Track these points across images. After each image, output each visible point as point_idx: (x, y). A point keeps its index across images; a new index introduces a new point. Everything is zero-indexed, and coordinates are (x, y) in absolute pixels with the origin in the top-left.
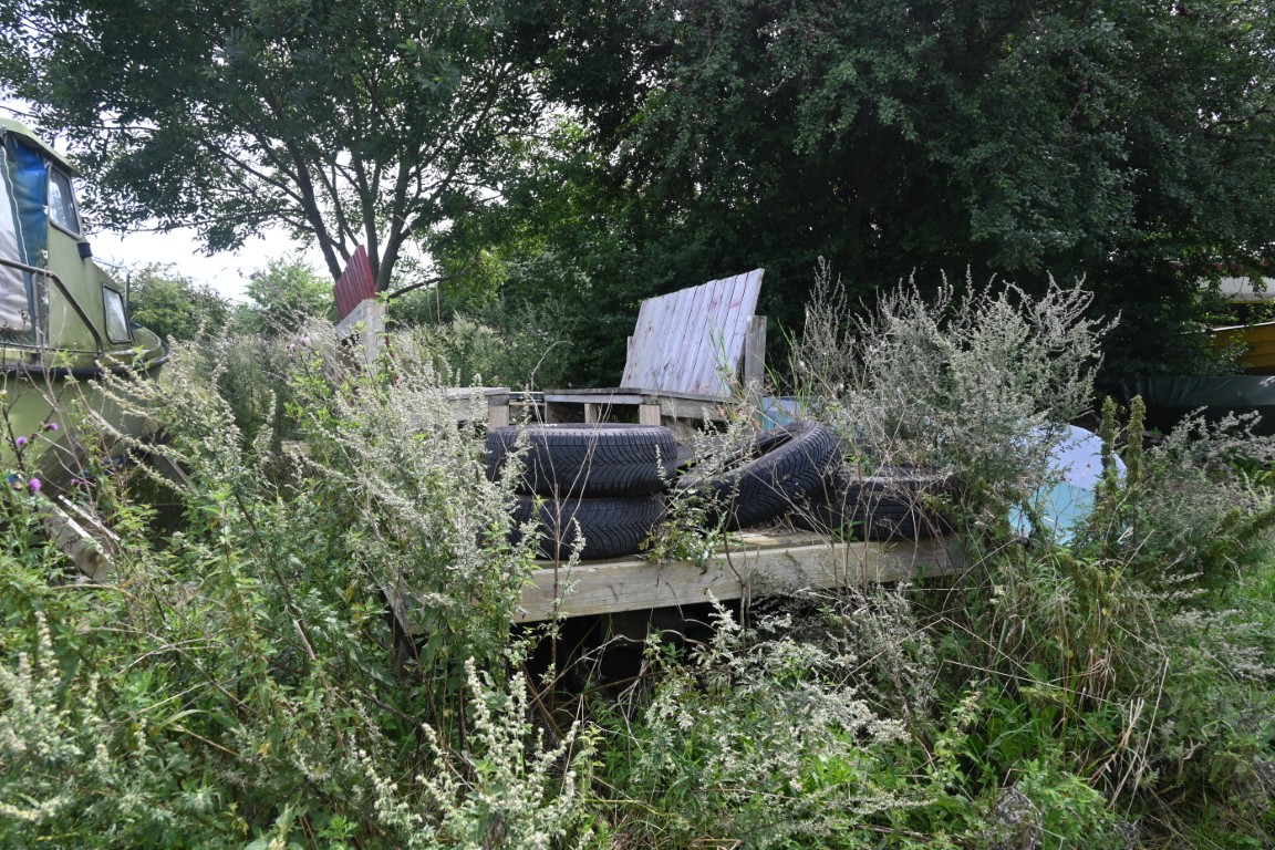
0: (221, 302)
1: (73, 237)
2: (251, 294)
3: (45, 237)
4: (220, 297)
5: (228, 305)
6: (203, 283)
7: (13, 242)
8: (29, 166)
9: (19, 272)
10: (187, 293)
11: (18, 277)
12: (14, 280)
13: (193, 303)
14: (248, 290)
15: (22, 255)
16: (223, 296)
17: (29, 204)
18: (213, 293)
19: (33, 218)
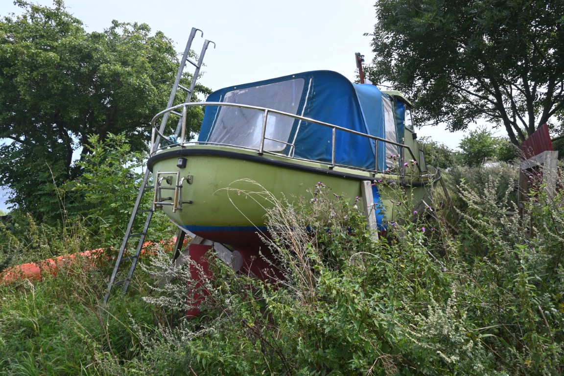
0: (448, 151)
1: (411, 131)
2: (461, 147)
3: (403, 133)
4: (448, 149)
5: (451, 152)
6: (441, 144)
7: (395, 135)
8: (399, 107)
9: (396, 146)
10: (435, 148)
11: (395, 148)
12: (395, 150)
13: (437, 152)
14: (460, 145)
15: (397, 141)
16: (450, 149)
17: (399, 121)
18: (445, 148)
19: (400, 126)
